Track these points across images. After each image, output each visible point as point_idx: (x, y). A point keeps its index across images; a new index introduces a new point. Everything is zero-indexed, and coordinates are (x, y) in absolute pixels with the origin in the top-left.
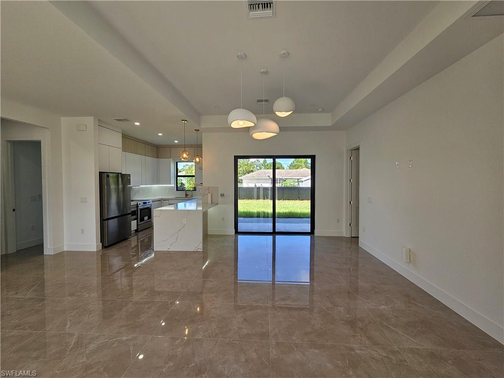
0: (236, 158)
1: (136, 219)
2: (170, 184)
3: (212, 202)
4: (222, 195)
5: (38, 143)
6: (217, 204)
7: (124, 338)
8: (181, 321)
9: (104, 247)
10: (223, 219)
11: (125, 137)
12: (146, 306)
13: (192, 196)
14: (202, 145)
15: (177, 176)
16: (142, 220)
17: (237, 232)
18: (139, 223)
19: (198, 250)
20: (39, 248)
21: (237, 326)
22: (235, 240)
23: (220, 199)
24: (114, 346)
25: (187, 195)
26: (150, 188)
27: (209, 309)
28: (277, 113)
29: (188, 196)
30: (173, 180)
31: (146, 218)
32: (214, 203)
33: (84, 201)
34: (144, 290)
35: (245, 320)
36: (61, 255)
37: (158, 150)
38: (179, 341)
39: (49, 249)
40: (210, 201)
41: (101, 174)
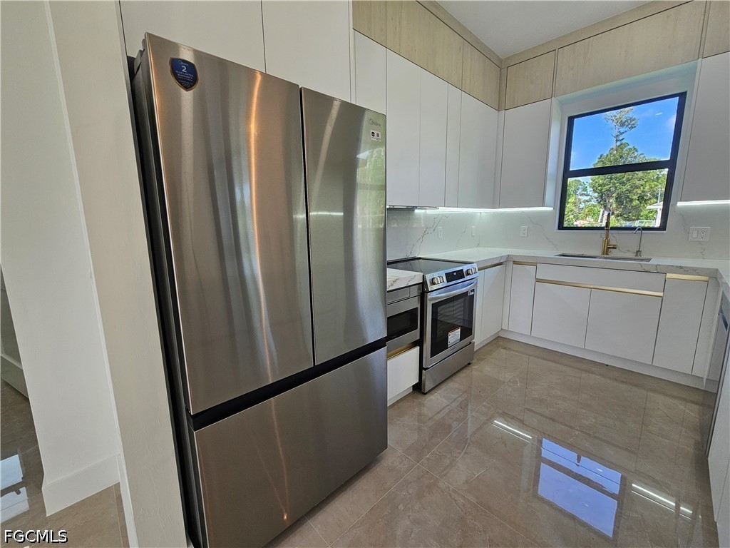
1: (419, 343)
2: (543, 205)
15: (567, 173)
16: (439, 345)
18: (429, 361)
26: (472, 216)
29: (614, 253)
31: (454, 336)
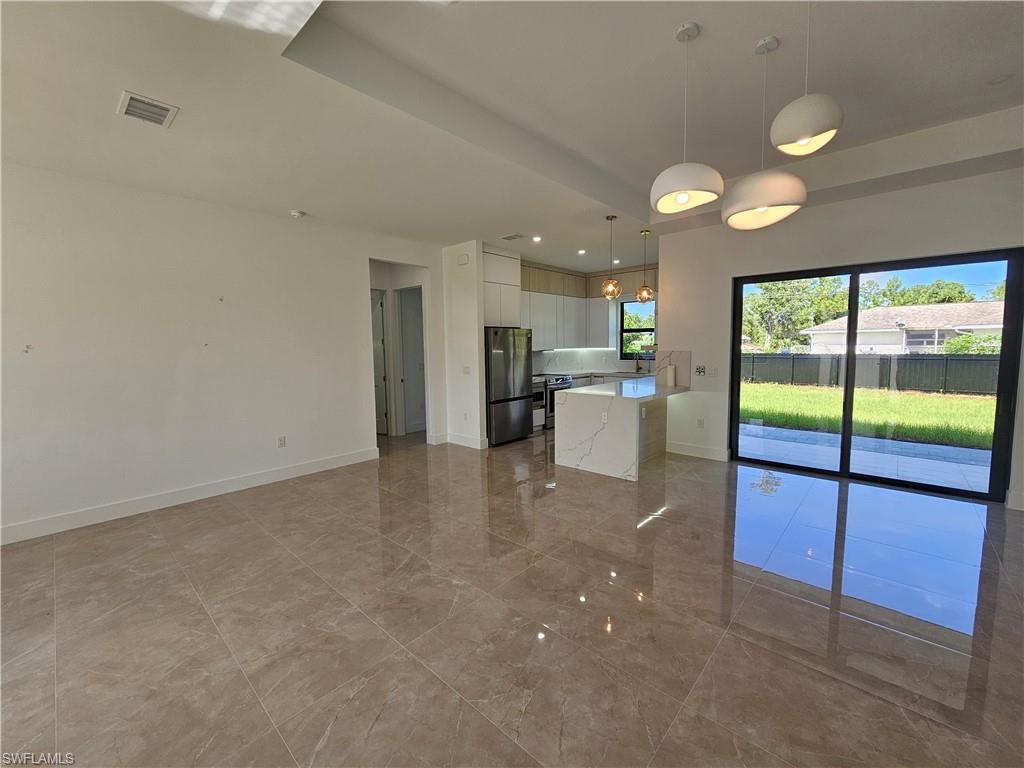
0: (738, 283)
1: (544, 406)
2: (608, 347)
3: (676, 385)
4: (701, 370)
5: (418, 291)
6: (687, 389)
7: (455, 582)
8: (538, 590)
9: (491, 445)
10: (701, 423)
11: (527, 265)
12: (502, 547)
13: (649, 371)
14: (657, 264)
15: (623, 331)
17: (734, 456)
18: (549, 414)
19: (629, 479)
20: (421, 435)
21: (629, 641)
22: (729, 474)
23: (695, 377)
24: (439, 586)
25: (639, 369)
26: (577, 352)
27: (592, 589)
28: (781, 148)
29: (642, 371)
30: (614, 339)
32: (678, 388)
33: (466, 371)
34: (510, 523)
35: (652, 638)
36: (443, 447)
37: (586, 283)
38: (520, 618)
39: (432, 438)
40: (671, 383)
41: (487, 329)
